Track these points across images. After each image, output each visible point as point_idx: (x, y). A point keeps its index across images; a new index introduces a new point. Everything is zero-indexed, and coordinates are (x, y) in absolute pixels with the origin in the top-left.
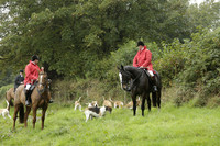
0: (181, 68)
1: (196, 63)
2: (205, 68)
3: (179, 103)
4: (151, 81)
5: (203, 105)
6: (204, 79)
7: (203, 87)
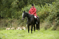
0: (48, 15)
1: (53, 14)
2: (56, 15)
3: (46, 29)
4: (35, 20)
5: (55, 29)
6: (56, 20)
7: (56, 23)
